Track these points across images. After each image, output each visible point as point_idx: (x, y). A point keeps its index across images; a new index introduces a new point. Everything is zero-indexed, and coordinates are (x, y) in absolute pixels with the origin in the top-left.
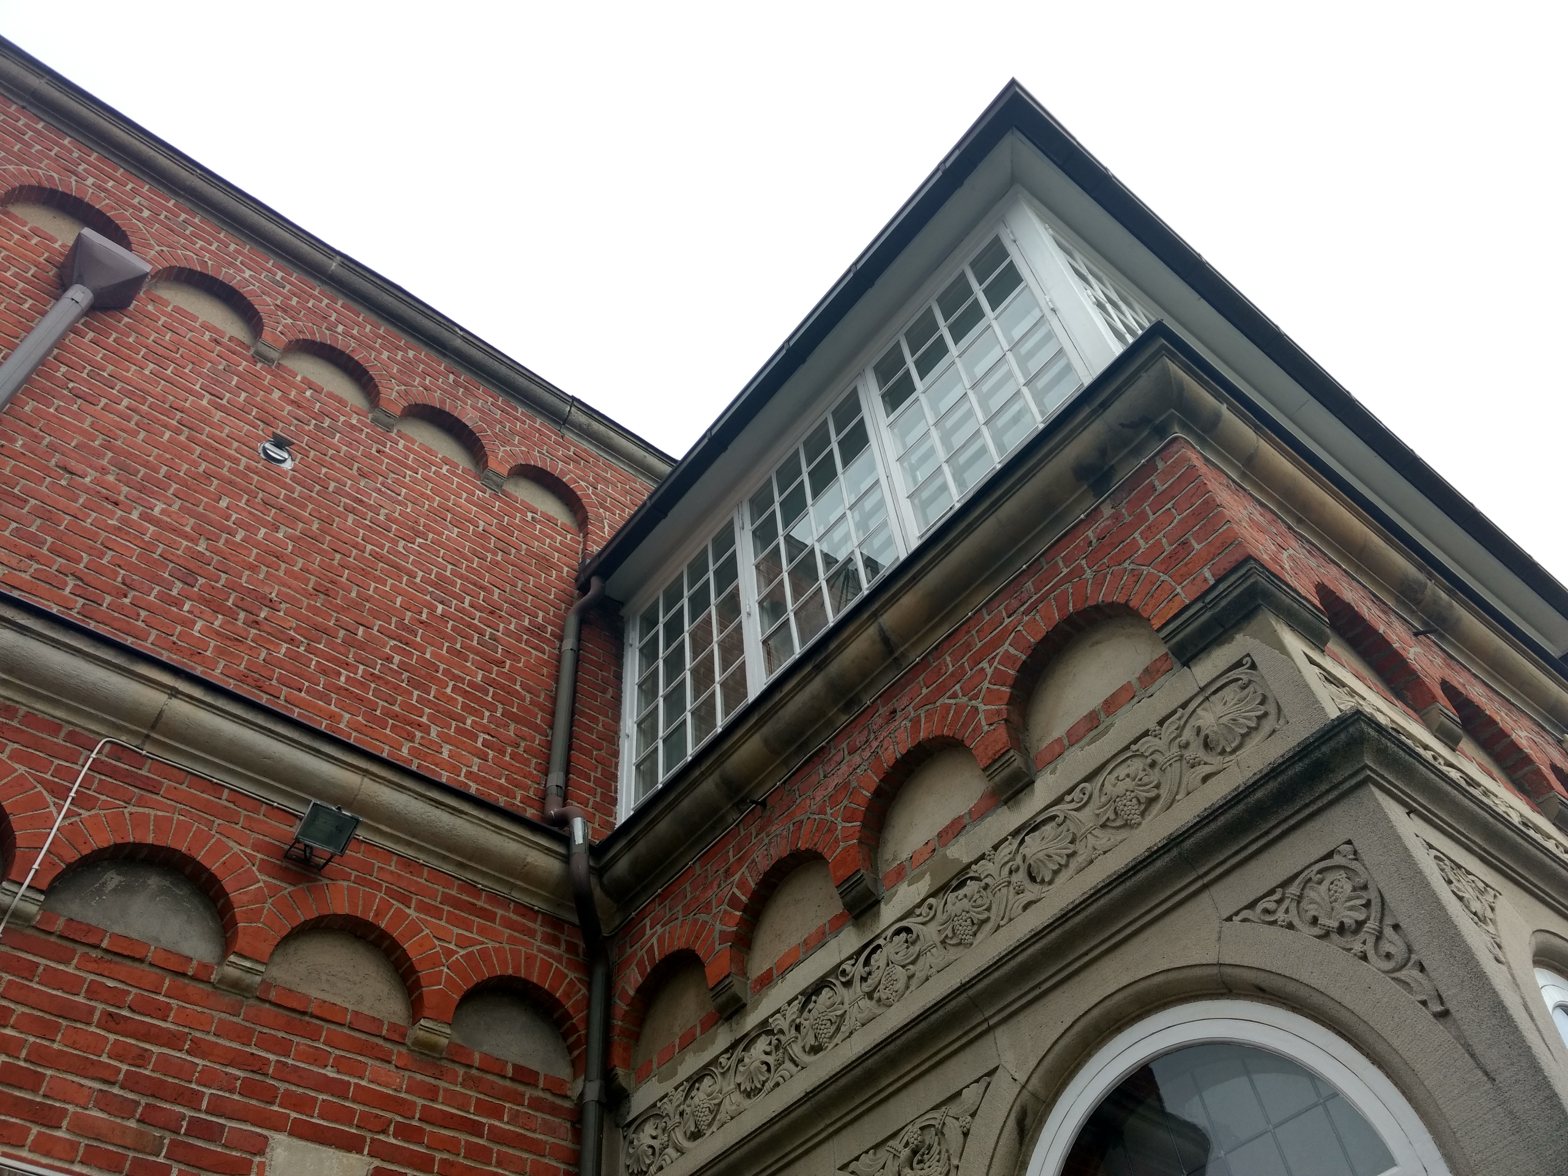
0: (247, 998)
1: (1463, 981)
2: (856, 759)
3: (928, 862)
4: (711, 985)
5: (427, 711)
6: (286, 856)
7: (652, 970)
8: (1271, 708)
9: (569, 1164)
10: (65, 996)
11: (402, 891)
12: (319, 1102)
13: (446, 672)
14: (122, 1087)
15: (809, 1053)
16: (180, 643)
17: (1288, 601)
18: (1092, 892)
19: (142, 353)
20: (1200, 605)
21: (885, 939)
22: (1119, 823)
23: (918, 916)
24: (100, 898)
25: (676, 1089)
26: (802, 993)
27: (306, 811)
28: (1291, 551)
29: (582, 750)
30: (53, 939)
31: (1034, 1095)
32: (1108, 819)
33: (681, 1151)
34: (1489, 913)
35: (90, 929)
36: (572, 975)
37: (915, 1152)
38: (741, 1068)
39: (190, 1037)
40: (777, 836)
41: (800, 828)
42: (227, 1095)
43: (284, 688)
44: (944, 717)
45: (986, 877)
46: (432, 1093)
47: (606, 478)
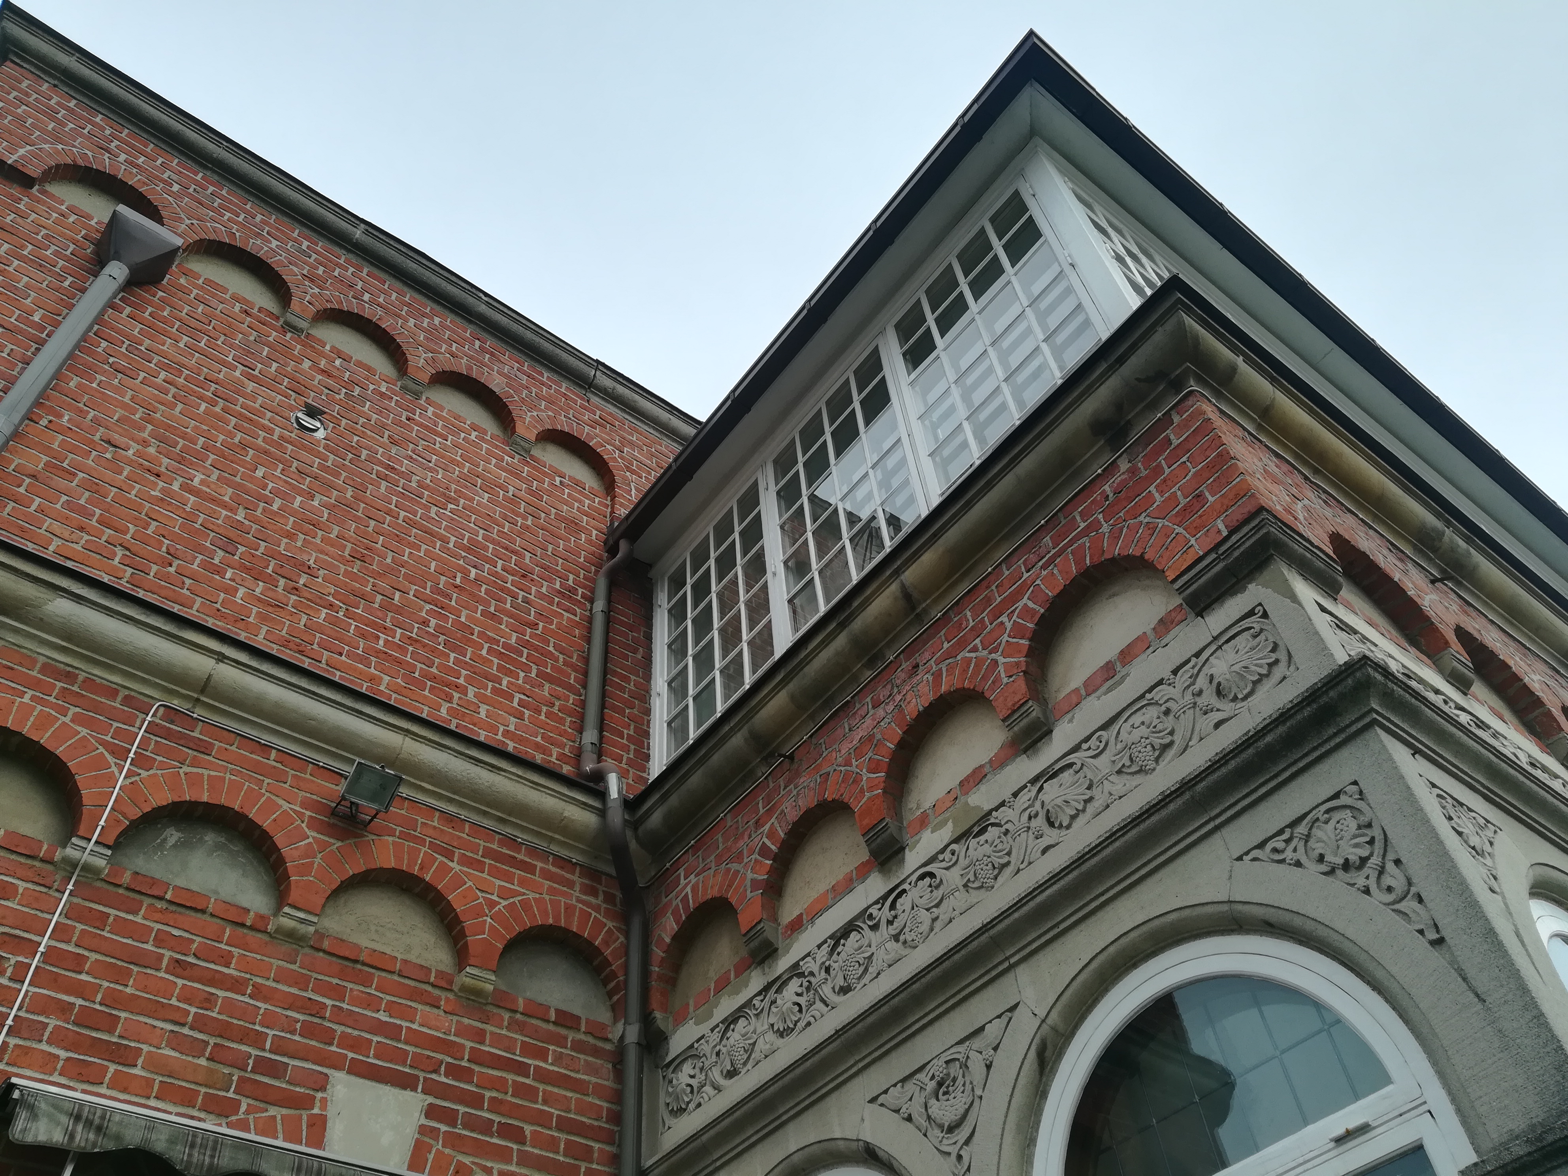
0: (302, 947)
1: (1458, 910)
2: (880, 712)
3: (950, 810)
4: (744, 931)
5: (464, 672)
6: (334, 813)
7: (687, 918)
8: (1282, 655)
9: (612, 1103)
10: (135, 944)
11: (445, 846)
12: (373, 1044)
13: (481, 635)
14: (192, 1028)
15: (839, 993)
16: (224, 610)
17: (1301, 550)
18: (1108, 835)
19: (176, 327)
20: (1214, 556)
21: (910, 884)
22: (1134, 768)
23: (942, 861)
24: (162, 853)
25: (712, 1030)
26: (831, 937)
27: (350, 770)
28: (1306, 502)
29: (615, 709)
30: (121, 891)
31: (1054, 1029)
32: (1124, 765)
33: (718, 1088)
34: (1487, 848)
35: (154, 882)
36: (610, 924)
37: (940, 1084)
38: (774, 1009)
39: (251, 982)
40: (804, 787)
41: (827, 780)
42: (288, 1036)
43: (325, 652)
44: (965, 671)
45: (1007, 822)
46: (479, 1035)
47: (632, 442)
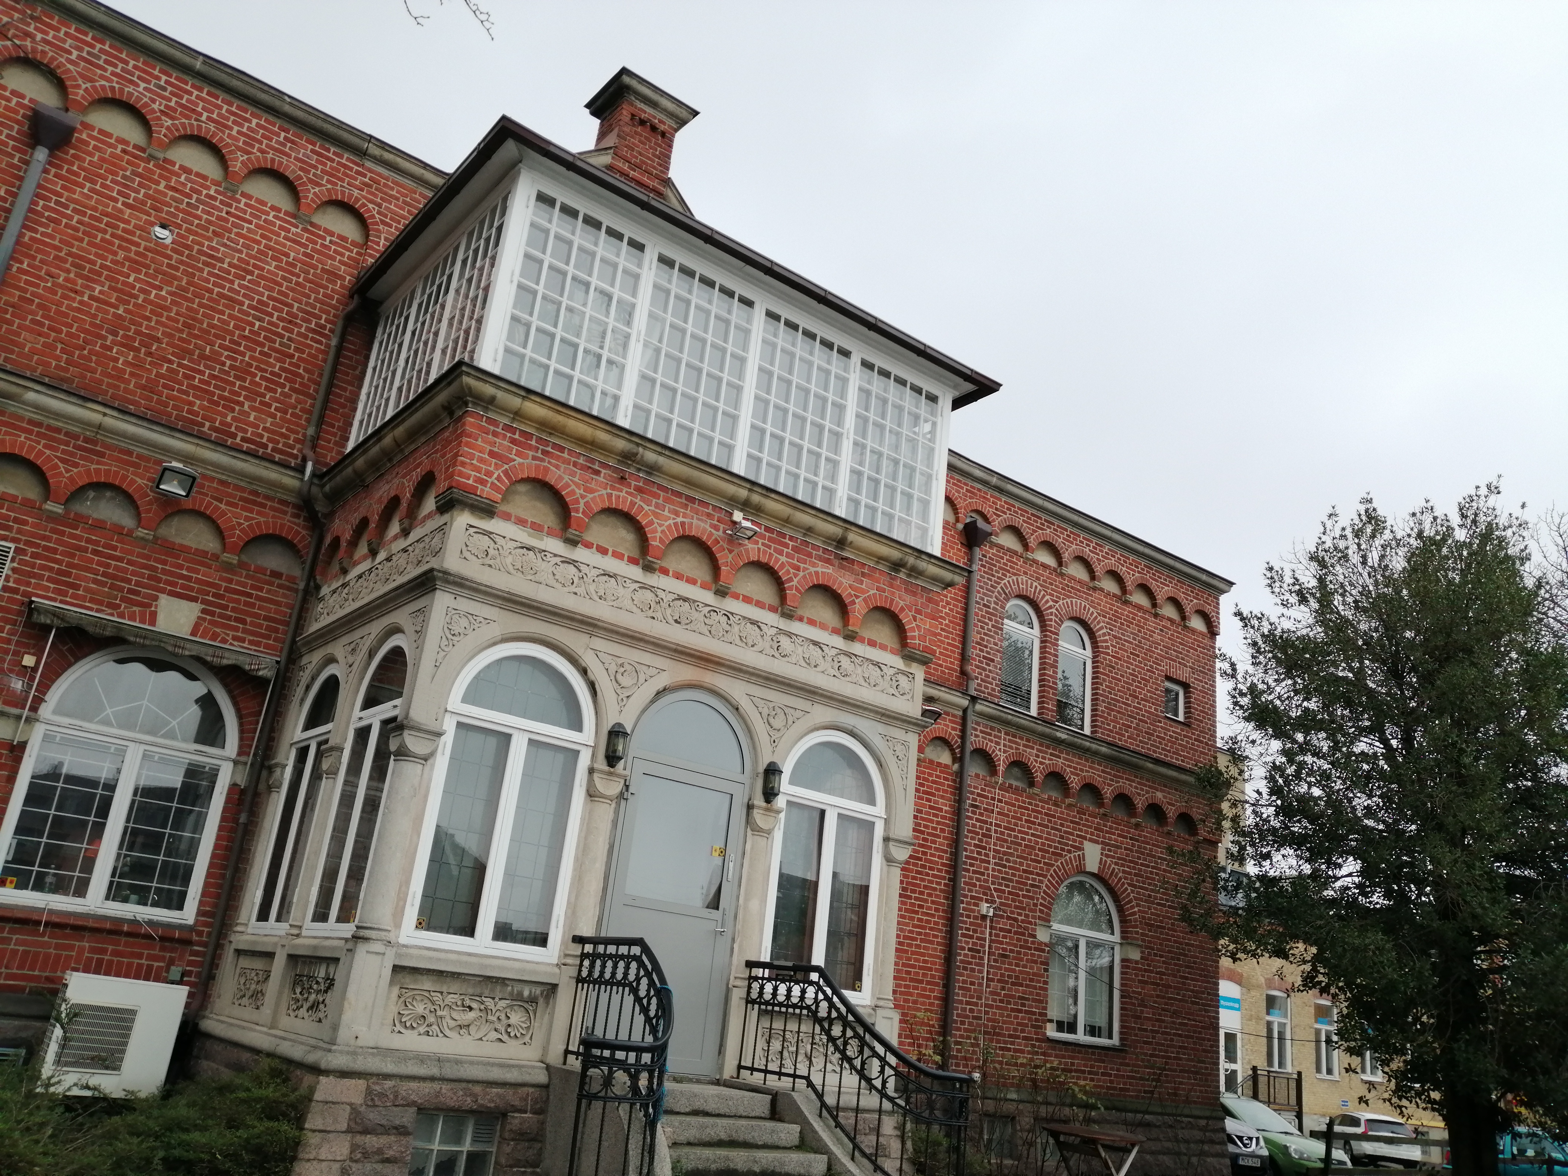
3: (389, 545)
5: (244, 393)
10: (77, 542)
11: (219, 496)
12: (179, 583)
13: (257, 367)
14: (101, 576)
15: (354, 599)
17: (471, 502)
19: (83, 176)
21: (374, 569)
23: (381, 566)
24: (87, 503)
25: (329, 593)
29: (332, 410)
30: (70, 522)
31: (374, 646)
33: (325, 617)
34: (468, 632)
35: (84, 516)
37: (353, 650)
39: (126, 558)
42: (142, 580)
46: (229, 581)
47: (391, 196)
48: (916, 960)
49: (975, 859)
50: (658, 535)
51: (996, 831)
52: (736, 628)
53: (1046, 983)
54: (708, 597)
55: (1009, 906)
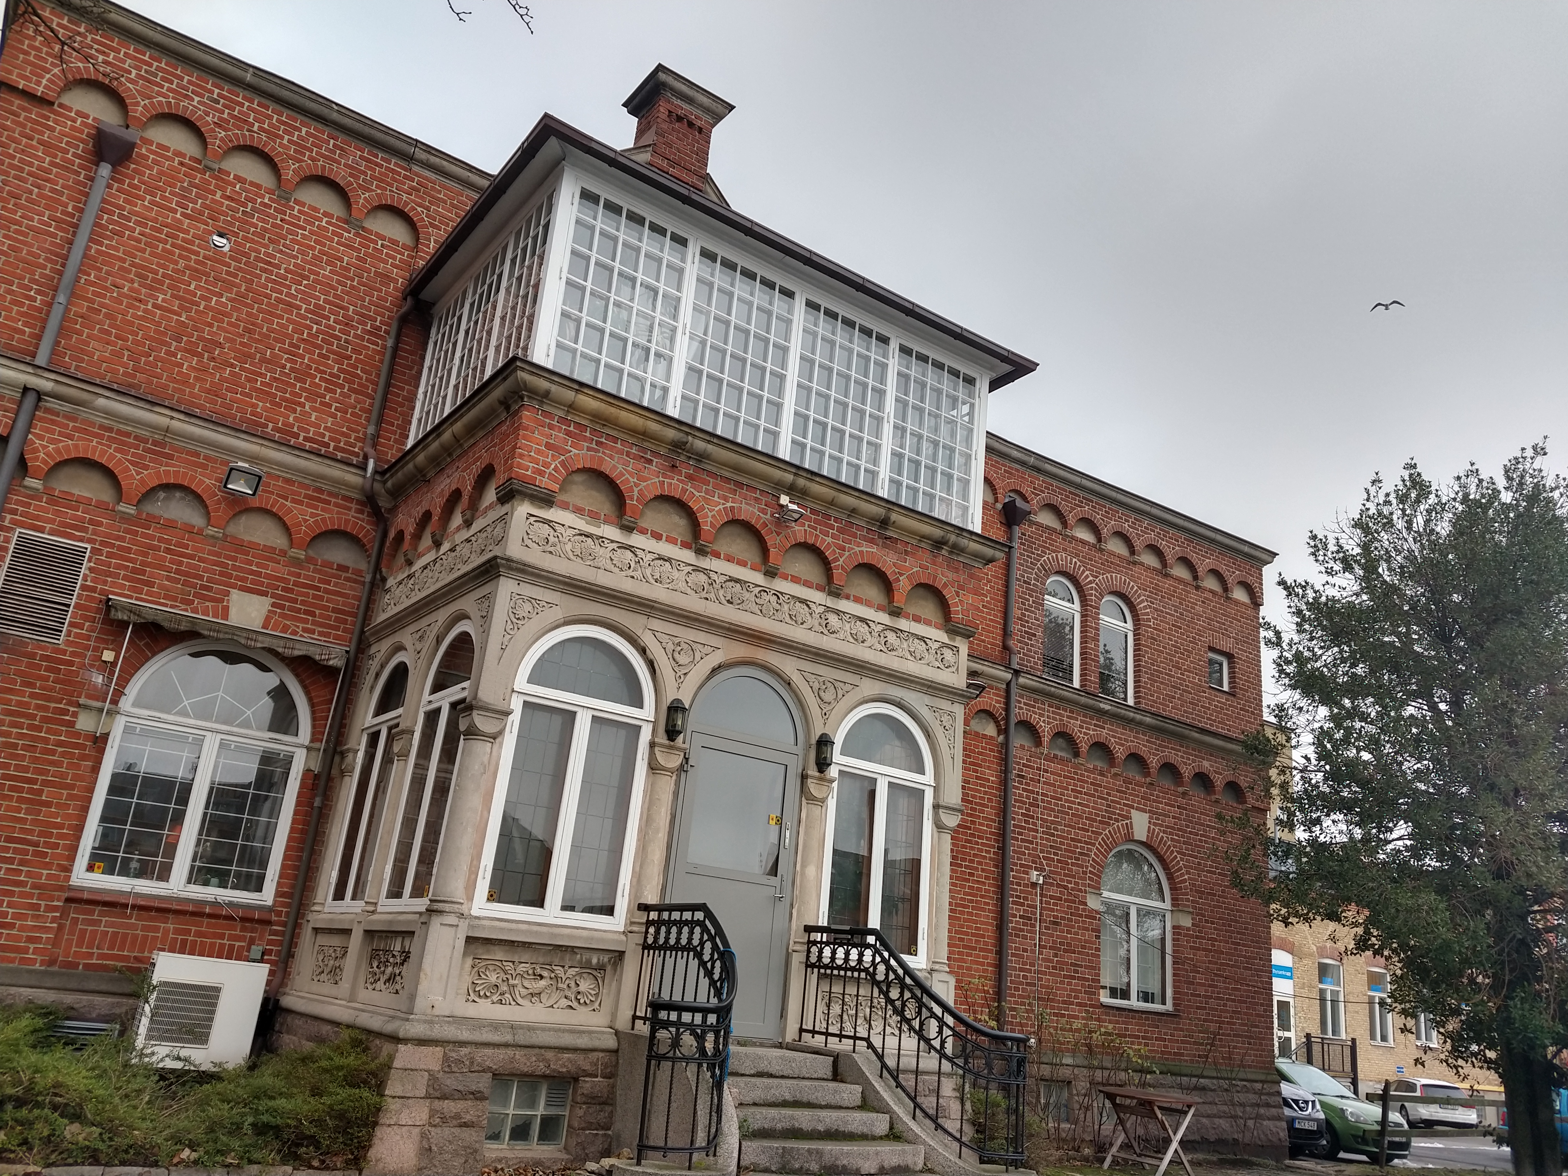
0: (218, 541)
3: (452, 537)
5: (305, 394)
10: (150, 542)
11: (284, 494)
12: (250, 579)
13: (317, 369)
14: (174, 573)
15: (420, 587)
17: (530, 492)
21: (439, 559)
23: (448, 553)
24: (158, 504)
25: (395, 585)
26: (422, 567)
30: (142, 521)
31: (441, 632)
35: (154, 517)
36: (368, 528)
37: (420, 637)
38: (407, 586)
39: (197, 555)
40: (428, 499)
42: (213, 576)
47: (439, 199)
48: (968, 927)
49: (1024, 828)
50: (709, 519)
51: (1043, 801)
52: (786, 607)
53: (1098, 950)
54: (758, 578)
55: (1059, 874)
